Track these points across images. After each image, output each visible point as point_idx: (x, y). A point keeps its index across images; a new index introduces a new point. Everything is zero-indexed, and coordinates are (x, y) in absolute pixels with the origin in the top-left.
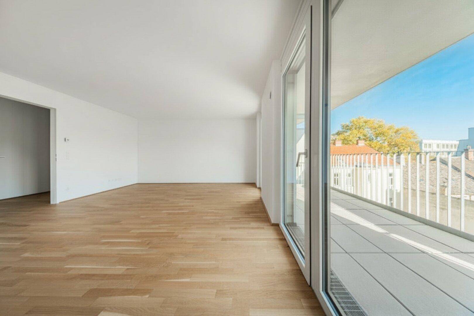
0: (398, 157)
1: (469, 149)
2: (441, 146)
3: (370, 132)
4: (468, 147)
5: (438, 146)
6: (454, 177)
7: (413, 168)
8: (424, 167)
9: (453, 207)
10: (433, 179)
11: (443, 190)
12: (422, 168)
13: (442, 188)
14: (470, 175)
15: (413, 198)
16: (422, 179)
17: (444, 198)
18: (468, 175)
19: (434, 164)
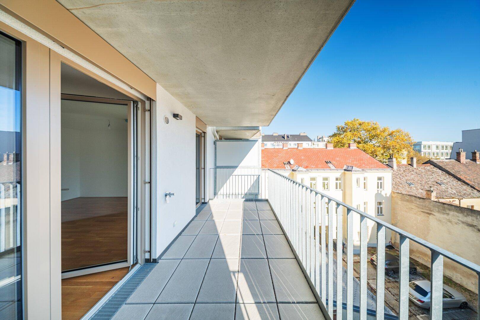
0: (390, 160)
1: (461, 151)
2: (440, 147)
3: (365, 134)
4: (460, 150)
5: (437, 147)
6: (445, 181)
7: (404, 171)
8: (415, 170)
9: (439, 212)
10: (423, 182)
11: (429, 196)
12: (413, 171)
13: (428, 193)
14: (461, 179)
15: (402, 202)
16: (412, 183)
17: (430, 203)
18: (459, 179)
19: (426, 167)
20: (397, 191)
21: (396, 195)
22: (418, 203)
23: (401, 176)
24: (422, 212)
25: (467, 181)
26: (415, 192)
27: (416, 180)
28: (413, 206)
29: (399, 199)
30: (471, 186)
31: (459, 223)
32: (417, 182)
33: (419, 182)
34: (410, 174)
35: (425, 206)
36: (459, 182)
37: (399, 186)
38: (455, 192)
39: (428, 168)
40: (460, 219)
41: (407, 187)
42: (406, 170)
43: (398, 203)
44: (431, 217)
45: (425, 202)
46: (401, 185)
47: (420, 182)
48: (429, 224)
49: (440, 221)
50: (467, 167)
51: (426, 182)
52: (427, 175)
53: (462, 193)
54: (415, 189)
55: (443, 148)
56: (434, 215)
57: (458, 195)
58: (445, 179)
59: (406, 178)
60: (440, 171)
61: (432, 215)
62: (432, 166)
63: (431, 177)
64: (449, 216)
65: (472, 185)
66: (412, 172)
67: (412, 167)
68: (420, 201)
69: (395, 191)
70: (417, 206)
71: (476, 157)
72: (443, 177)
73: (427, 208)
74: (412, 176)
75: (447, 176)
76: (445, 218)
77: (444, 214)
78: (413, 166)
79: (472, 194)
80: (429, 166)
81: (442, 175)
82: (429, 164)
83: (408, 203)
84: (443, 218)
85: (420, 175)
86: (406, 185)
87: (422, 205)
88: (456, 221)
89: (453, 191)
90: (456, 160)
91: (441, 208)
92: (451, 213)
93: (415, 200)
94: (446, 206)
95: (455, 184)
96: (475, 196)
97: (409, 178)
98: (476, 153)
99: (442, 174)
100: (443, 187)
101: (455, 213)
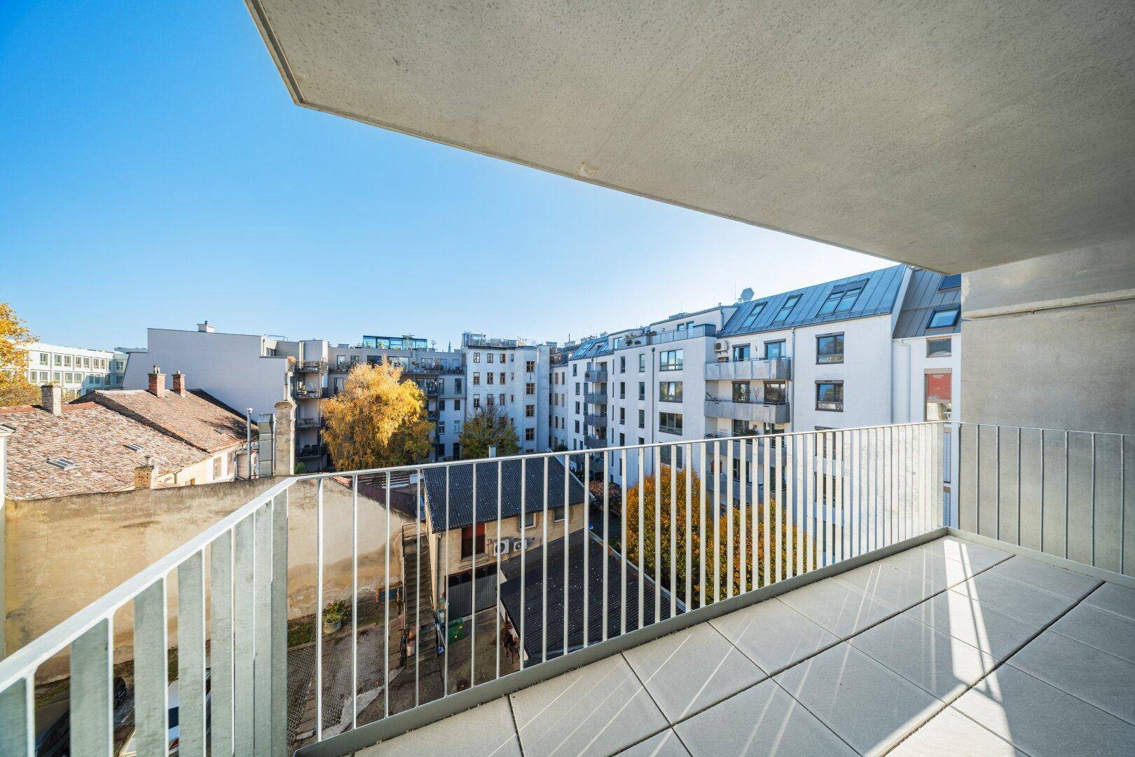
1: (158, 372)
6: (140, 440)
7: (26, 428)
8: (61, 423)
9: (169, 510)
10: (96, 452)
11: (145, 479)
12: (56, 424)
13: (143, 473)
14: (167, 431)
15: (56, 524)
16: (66, 460)
17: (148, 495)
18: (165, 432)
19: (87, 412)
20: (28, 496)
21: (26, 508)
22: (112, 508)
23: (20, 446)
24: (125, 527)
25: (178, 433)
26: (82, 481)
27: (75, 450)
28: (94, 523)
29: (41, 518)
30: (186, 442)
31: (211, 518)
32: (79, 455)
33: (84, 452)
34: (49, 436)
35: (135, 509)
36: (165, 437)
37: (25, 477)
38: (165, 459)
39: (94, 413)
40: (213, 508)
41: (54, 475)
42: (32, 426)
43: (34, 533)
44: (149, 530)
45: (134, 499)
46: (32, 474)
47: (87, 453)
48: (144, 550)
49: (172, 530)
50: (170, 406)
51: (102, 450)
52: (96, 431)
53: (178, 459)
54: (79, 474)
55: (59, 361)
56: (157, 523)
57: (173, 464)
58: (139, 434)
59: (42, 448)
60: (121, 417)
61: (151, 525)
62: (102, 408)
63: (108, 435)
64: (191, 511)
65: (188, 440)
66: (55, 429)
67: (47, 414)
68: (118, 500)
69: (20, 498)
70: (109, 519)
71: (180, 385)
72: (134, 431)
73: (140, 513)
74: (59, 440)
75: (141, 428)
76: (184, 518)
77: (180, 510)
78: (50, 411)
79: (192, 456)
80: (93, 406)
81: (130, 426)
82: (93, 403)
83: (77, 521)
84: (180, 521)
85: (79, 435)
86: (51, 470)
87: (125, 511)
88: (206, 515)
89: (162, 458)
90: (148, 391)
91: (175, 500)
92: (196, 503)
93: (103, 503)
94: (184, 492)
95: (159, 443)
96: (196, 459)
97: (52, 449)
98: (180, 377)
99: (130, 424)
100: (141, 453)
101: (204, 500)
